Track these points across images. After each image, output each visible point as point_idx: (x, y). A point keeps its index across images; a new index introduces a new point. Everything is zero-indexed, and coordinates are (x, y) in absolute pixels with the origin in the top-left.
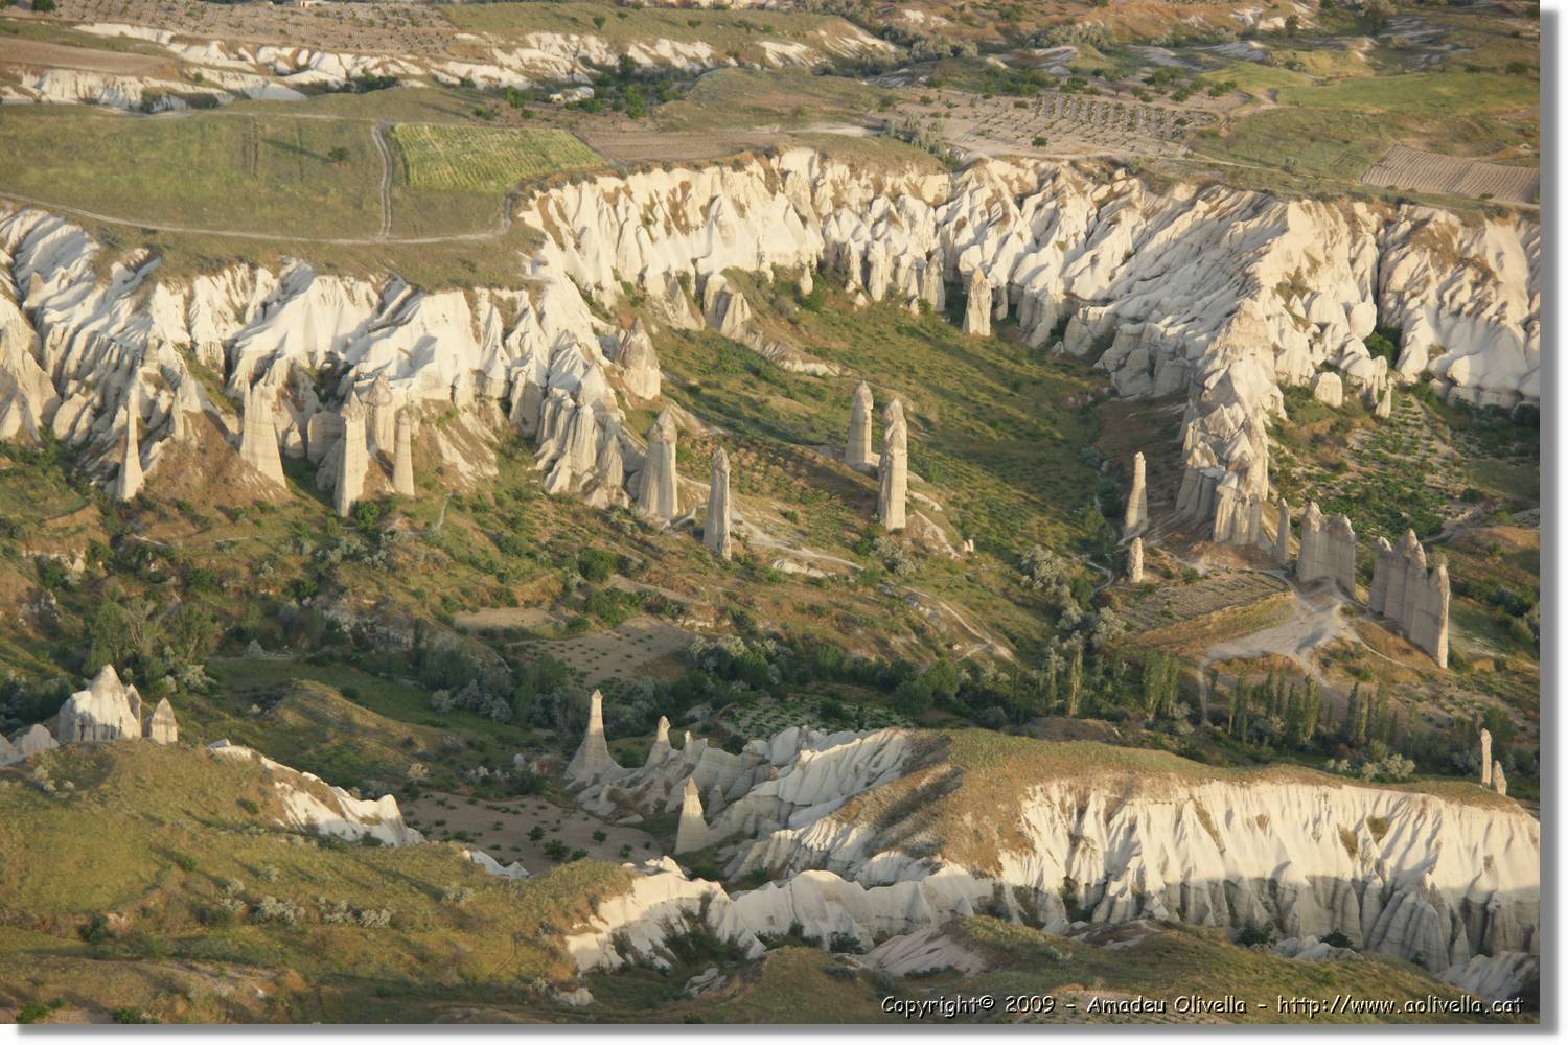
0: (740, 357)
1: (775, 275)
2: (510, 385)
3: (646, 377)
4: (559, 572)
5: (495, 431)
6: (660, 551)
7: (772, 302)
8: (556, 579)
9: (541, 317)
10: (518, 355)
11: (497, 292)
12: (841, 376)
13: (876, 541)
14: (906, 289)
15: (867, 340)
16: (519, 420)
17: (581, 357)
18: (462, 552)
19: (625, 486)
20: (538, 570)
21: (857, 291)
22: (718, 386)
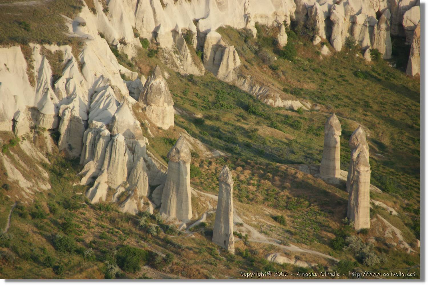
0: (233, 95)
1: (258, 32)
2: (59, 119)
3: (164, 112)
4: (101, 265)
5: (47, 155)
6: (179, 247)
7: (256, 53)
8: (99, 270)
9: (82, 66)
10: (64, 95)
11: (47, 46)
12: (312, 110)
13: (348, 239)
14: (361, 42)
15: (331, 82)
16: (66, 146)
17: (114, 97)
18: (24, 250)
19: (150, 197)
20: (85, 264)
21: (322, 44)
22: (218, 119)
